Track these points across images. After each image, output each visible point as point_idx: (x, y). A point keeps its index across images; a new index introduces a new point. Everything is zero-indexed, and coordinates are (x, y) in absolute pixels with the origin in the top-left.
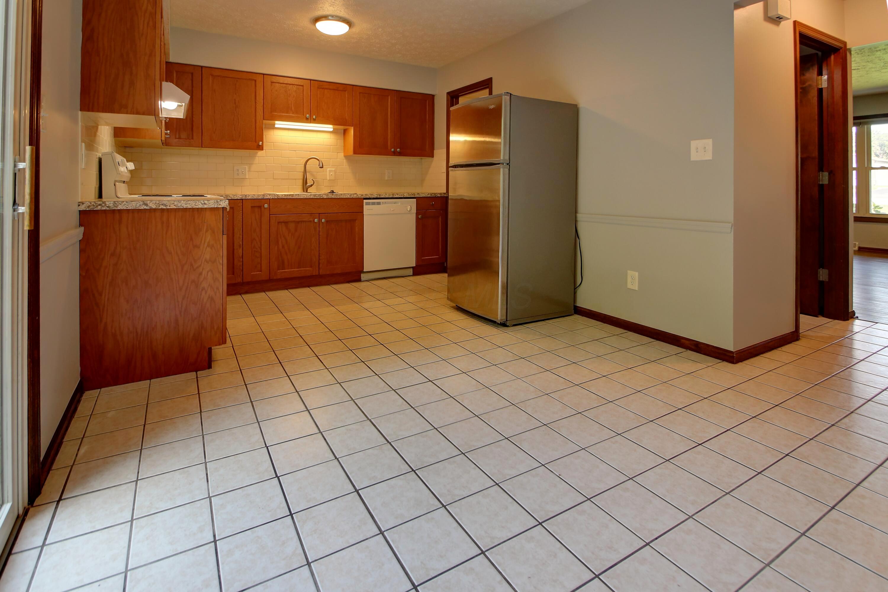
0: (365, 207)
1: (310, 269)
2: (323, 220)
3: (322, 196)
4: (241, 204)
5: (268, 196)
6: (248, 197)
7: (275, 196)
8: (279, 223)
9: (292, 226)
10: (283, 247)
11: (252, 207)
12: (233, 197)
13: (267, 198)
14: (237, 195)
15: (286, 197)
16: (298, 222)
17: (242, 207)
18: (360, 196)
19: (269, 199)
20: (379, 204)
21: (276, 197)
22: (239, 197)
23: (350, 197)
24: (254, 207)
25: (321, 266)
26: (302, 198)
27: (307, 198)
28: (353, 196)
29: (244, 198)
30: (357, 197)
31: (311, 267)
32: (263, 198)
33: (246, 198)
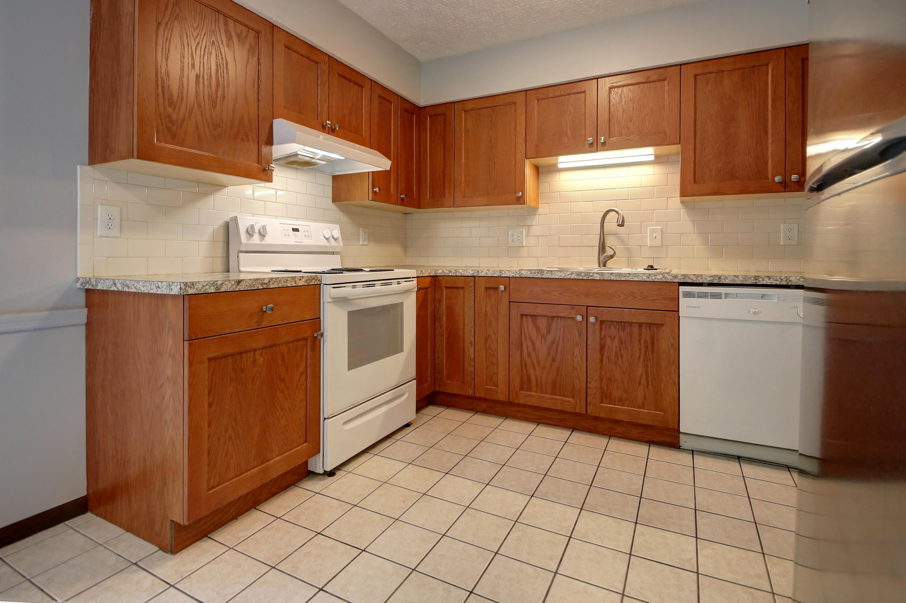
0: (683, 301)
1: (571, 400)
2: (592, 319)
3: (592, 276)
4: (473, 283)
5: (507, 272)
6: (480, 274)
7: (516, 273)
8: (522, 315)
9: (542, 323)
10: (529, 355)
11: (487, 288)
12: (463, 273)
13: (506, 275)
14: (468, 270)
15: (532, 274)
16: (553, 317)
17: (473, 288)
18: (671, 279)
19: (509, 277)
20: (717, 296)
21: (518, 275)
22: (470, 273)
23: (648, 280)
24: (490, 288)
25: (590, 399)
26: (557, 277)
27: (566, 277)
28: (654, 278)
29: (475, 275)
30: (664, 280)
31: (573, 398)
32: (501, 275)
33: (479, 275)
